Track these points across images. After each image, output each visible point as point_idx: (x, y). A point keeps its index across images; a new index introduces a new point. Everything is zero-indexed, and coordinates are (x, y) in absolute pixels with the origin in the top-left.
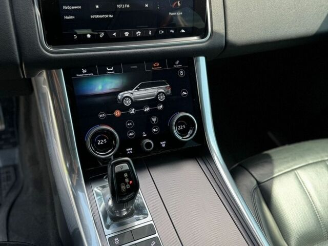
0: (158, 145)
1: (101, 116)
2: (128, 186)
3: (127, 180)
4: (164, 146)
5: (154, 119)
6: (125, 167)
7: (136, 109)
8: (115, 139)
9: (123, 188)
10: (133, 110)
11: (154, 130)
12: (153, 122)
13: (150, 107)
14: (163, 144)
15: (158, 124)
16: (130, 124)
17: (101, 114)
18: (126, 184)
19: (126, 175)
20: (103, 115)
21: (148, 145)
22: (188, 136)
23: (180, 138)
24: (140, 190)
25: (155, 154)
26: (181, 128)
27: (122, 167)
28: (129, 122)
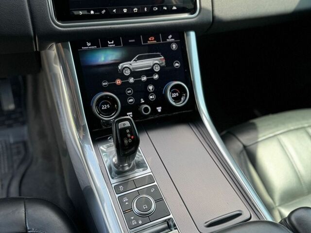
0: (154, 110)
1: (104, 84)
2: (130, 141)
3: (129, 135)
4: (159, 111)
5: (151, 88)
6: (127, 124)
7: (134, 78)
8: (117, 103)
9: (126, 142)
10: (132, 79)
11: (151, 97)
12: (150, 90)
13: (147, 77)
14: (159, 109)
15: (154, 92)
16: (130, 91)
17: (104, 82)
18: (128, 138)
19: (128, 131)
20: (106, 84)
21: (146, 110)
22: (181, 102)
23: (174, 104)
24: (139, 148)
25: (152, 118)
26: (174, 95)
27: (124, 124)
28: (129, 90)
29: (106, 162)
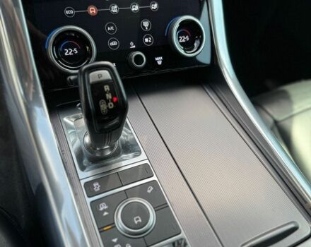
0: (151, 62)
1: (67, 12)
2: (111, 105)
3: (109, 96)
4: (160, 63)
5: (146, 24)
6: (106, 75)
7: (119, 6)
8: (89, 43)
9: (103, 107)
10: (116, 7)
11: (146, 40)
12: (144, 27)
13: (140, 5)
14: (159, 60)
15: (151, 32)
16: (112, 28)
17: (68, 10)
18: (107, 102)
19: (107, 88)
20: (72, 12)
21: (139, 59)
23: (182, 52)
24: (127, 120)
25: (148, 74)
27: (100, 76)
28: (110, 25)
29: (73, 145)
